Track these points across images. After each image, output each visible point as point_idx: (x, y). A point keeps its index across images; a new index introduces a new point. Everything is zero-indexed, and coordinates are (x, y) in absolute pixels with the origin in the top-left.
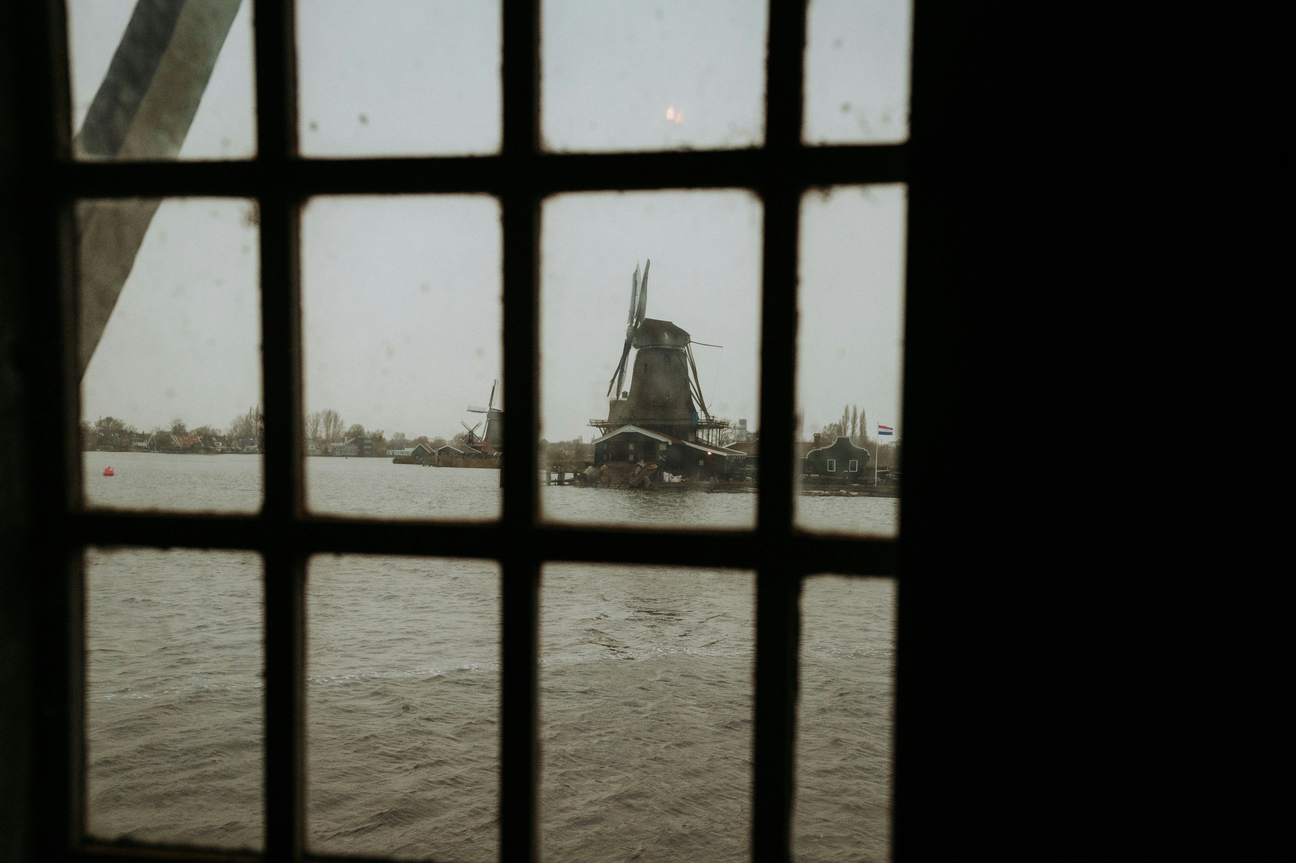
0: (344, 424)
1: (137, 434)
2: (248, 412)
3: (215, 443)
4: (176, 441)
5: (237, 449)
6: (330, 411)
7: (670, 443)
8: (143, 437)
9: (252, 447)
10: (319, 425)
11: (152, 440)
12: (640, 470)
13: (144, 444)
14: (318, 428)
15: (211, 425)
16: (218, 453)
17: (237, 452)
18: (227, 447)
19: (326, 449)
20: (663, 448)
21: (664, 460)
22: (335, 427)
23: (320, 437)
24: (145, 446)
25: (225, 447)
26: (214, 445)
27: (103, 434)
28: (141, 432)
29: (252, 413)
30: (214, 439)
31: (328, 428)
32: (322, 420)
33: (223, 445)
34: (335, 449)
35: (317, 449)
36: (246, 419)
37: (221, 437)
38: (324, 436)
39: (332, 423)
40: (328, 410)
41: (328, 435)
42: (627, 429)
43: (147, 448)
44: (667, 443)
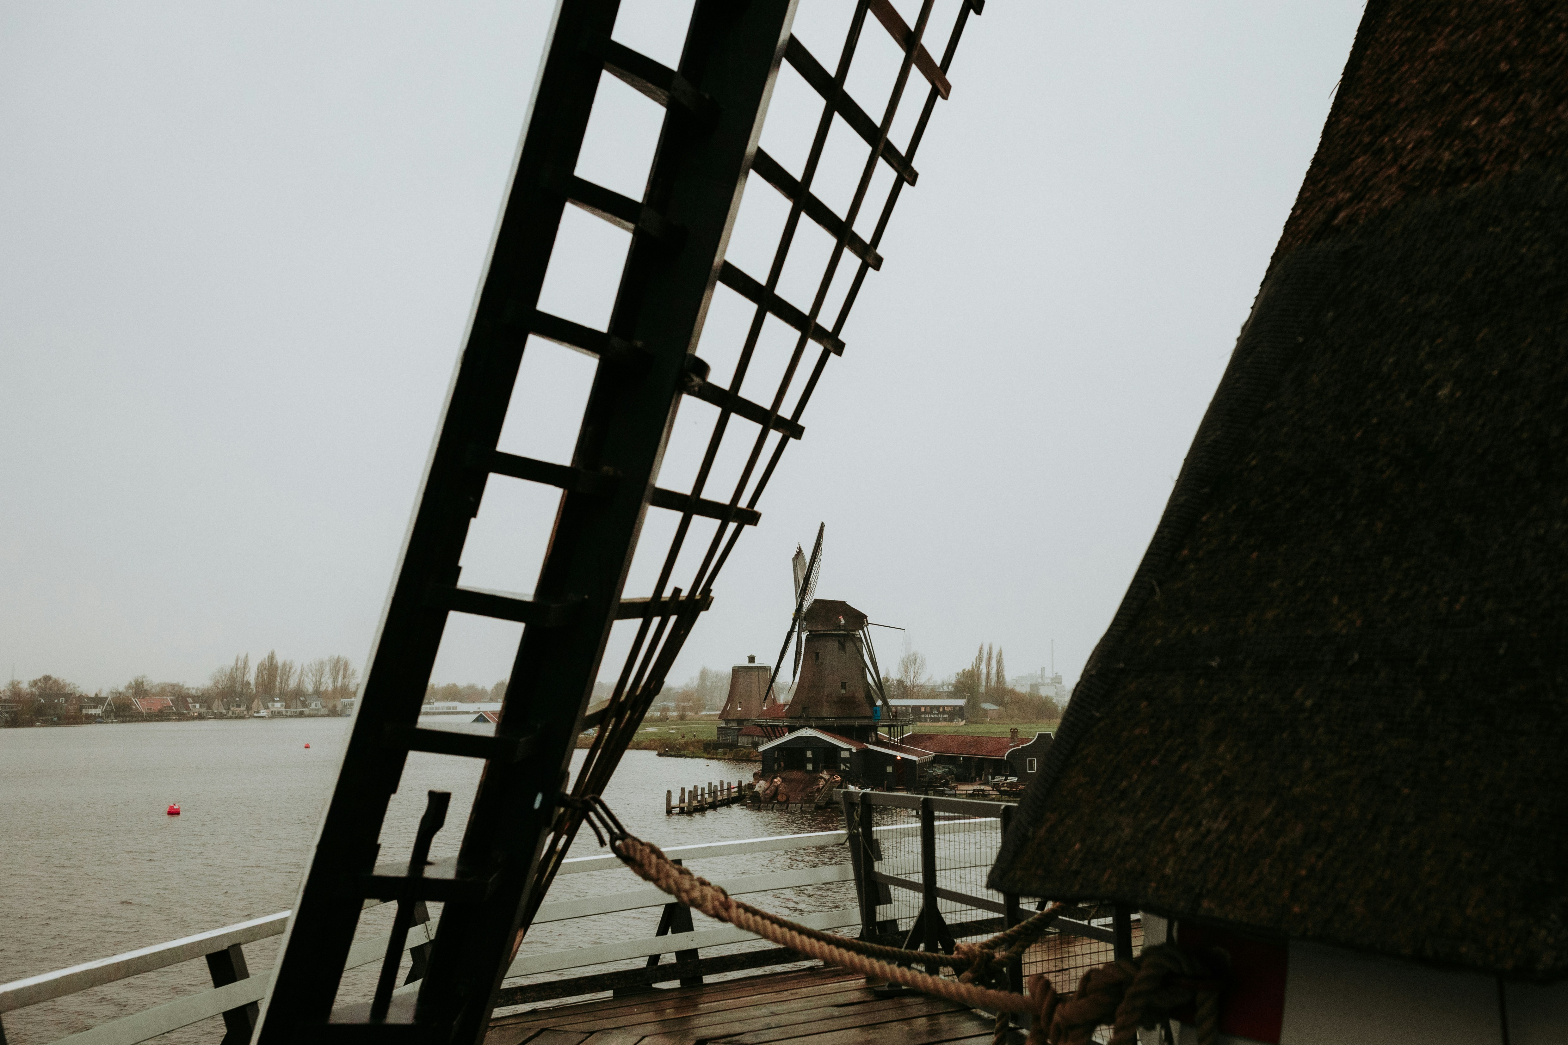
0: (356, 673)
1: (90, 699)
2: (233, 663)
3: (190, 705)
4: (140, 705)
5: (221, 713)
6: (338, 658)
7: (854, 750)
8: (97, 701)
9: (238, 709)
10: (324, 675)
11: (109, 704)
12: (824, 783)
13: (98, 711)
14: (323, 680)
15: (184, 682)
16: (193, 718)
17: (220, 716)
18: (207, 709)
19: (335, 707)
20: (845, 755)
21: (847, 769)
22: (344, 677)
23: (326, 691)
24: (99, 714)
25: (203, 710)
26: (188, 708)
27: (43, 701)
28: (92, 695)
29: (239, 664)
30: (190, 700)
31: (335, 680)
32: (327, 669)
33: (201, 707)
34: (345, 706)
35: (323, 707)
36: (231, 673)
37: (198, 697)
38: (330, 688)
39: (341, 673)
40: (336, 657)
41: (335, 688)
42: (804, 732)
43: (102, 717)
44: (850, 750)
